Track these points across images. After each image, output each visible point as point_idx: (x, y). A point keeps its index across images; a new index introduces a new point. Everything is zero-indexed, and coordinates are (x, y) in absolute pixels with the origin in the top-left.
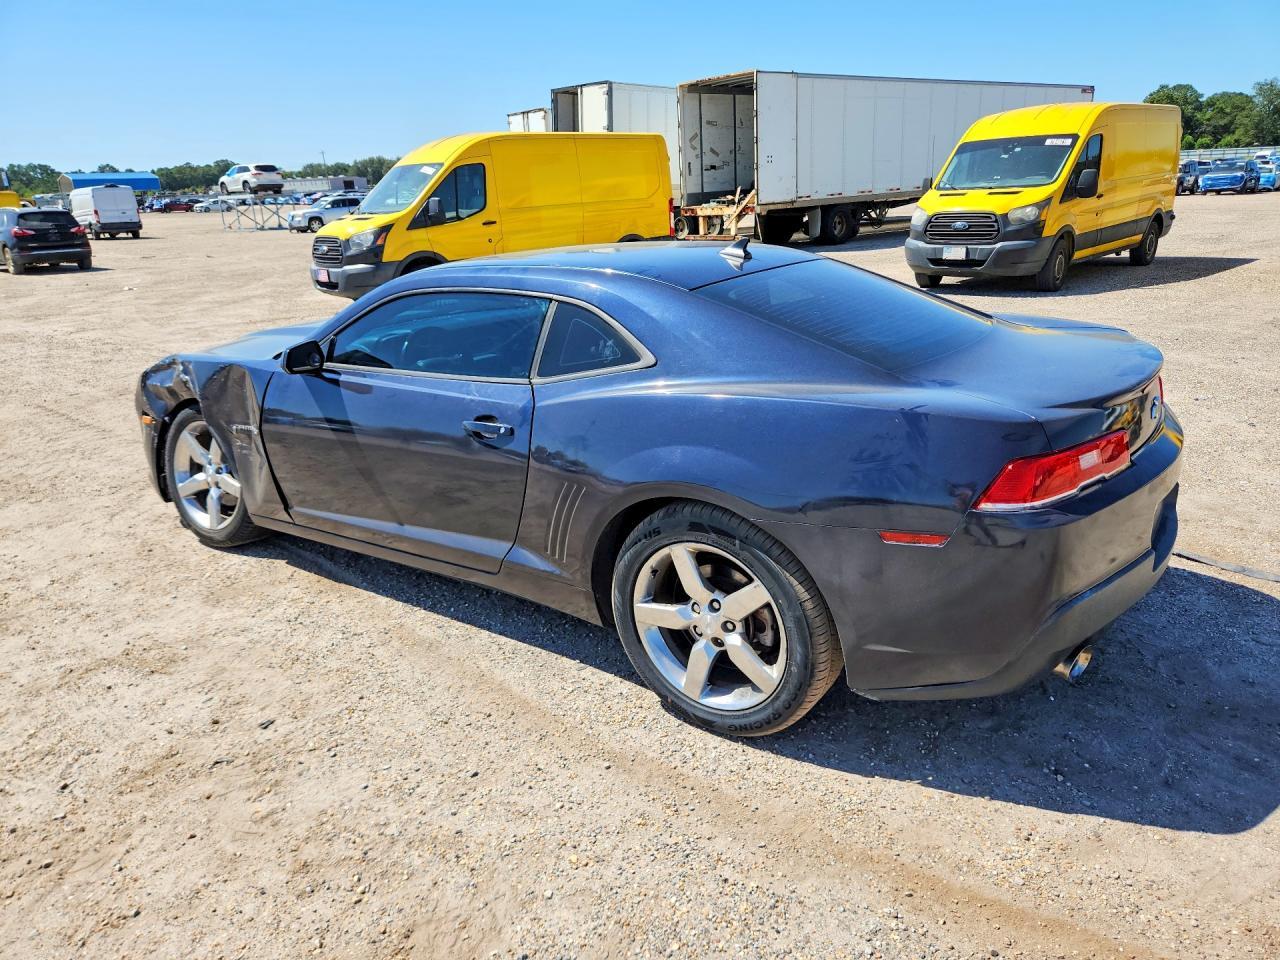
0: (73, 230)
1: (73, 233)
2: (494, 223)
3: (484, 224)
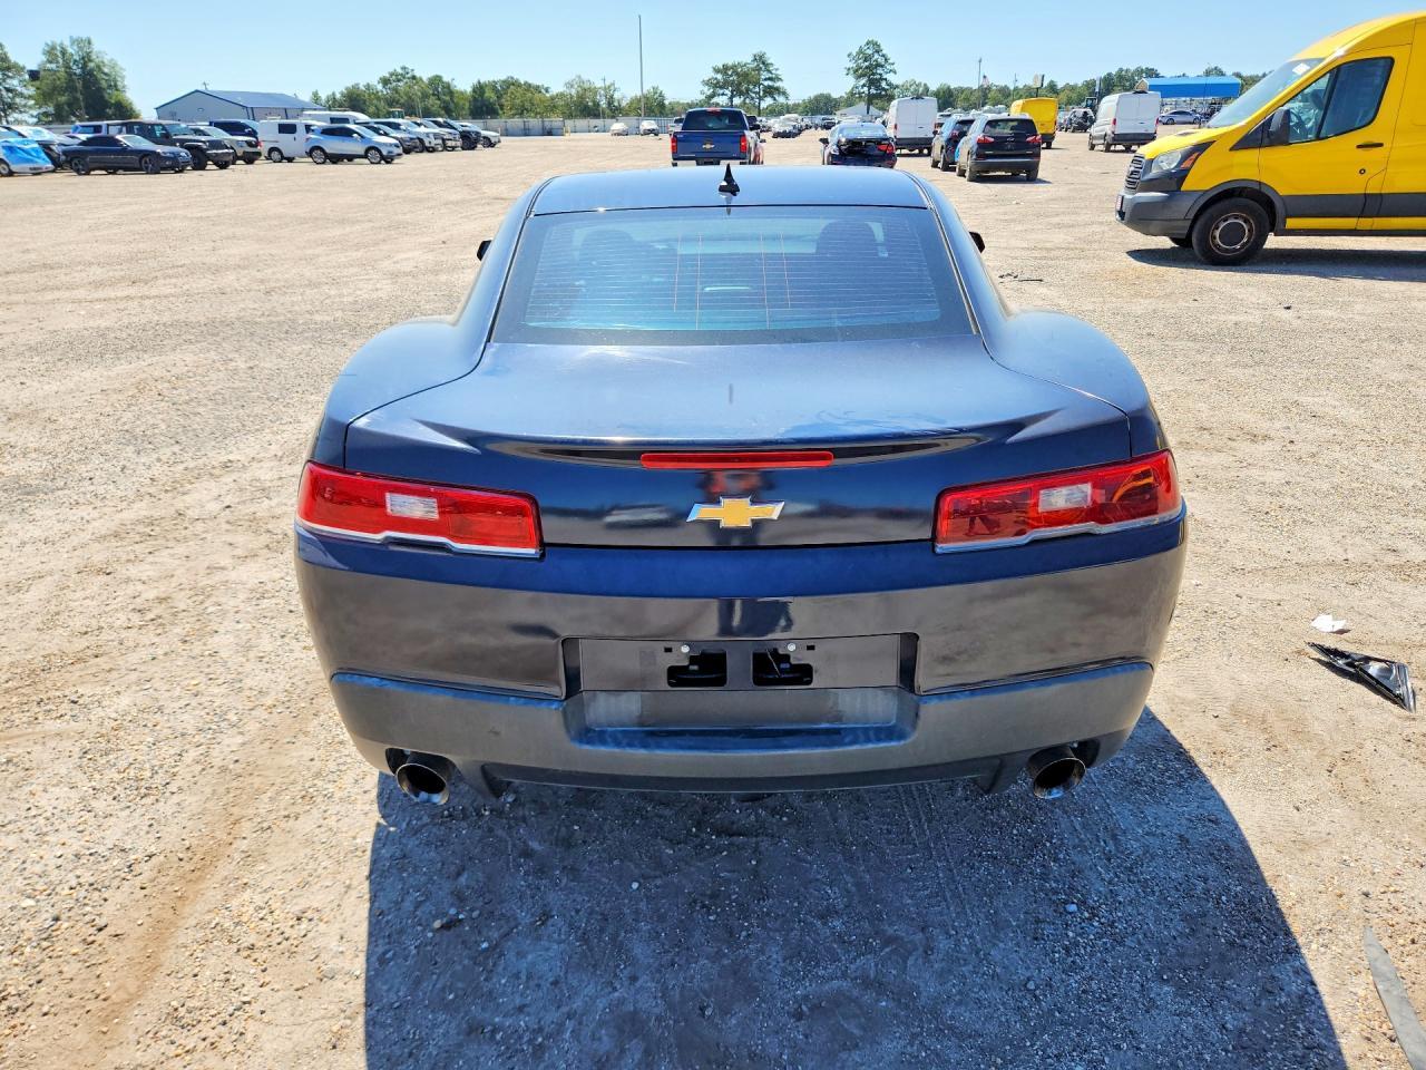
0: (1029, 139)
1: (1028, 142)
2: (1381, 145)
3: (1359, 147)
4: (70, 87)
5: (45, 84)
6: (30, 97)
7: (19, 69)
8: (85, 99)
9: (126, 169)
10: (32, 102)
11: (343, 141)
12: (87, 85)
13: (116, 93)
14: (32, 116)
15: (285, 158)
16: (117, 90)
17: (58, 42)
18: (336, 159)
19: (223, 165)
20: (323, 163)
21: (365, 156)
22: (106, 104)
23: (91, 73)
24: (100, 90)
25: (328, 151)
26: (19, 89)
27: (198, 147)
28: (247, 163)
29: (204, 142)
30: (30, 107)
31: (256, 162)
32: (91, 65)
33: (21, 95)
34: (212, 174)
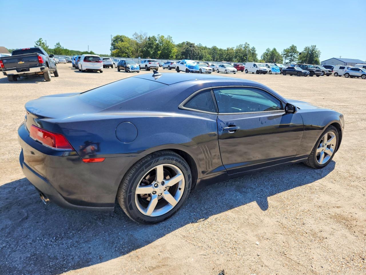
4: (307, 56)
5: (302, 56)
6: (297, 58)
7: (298, 52)
8: (309, 60)
9: (295, 75)
10: (297, 59)
11: (356, 72)
12: (310, 56)
13: (317, 58)
14: (296, 63)
15: (339, 75)
16: (317, 57)
17: (308, 46)
18: (352, 77)
19: (318, 76)
20: (348, 77)
21: (361, 77)
22: (313, 60)
23: (313, 54)
24: (313, 57)
25: (350, 74)
26: (296, 57)
27: (313, 71)
28: (327, 76)
29: (315, 70)
30: (296, 61)
31: (330, 76)
32: (314, 52)
33: (296, 58)
34: (315, 77)
